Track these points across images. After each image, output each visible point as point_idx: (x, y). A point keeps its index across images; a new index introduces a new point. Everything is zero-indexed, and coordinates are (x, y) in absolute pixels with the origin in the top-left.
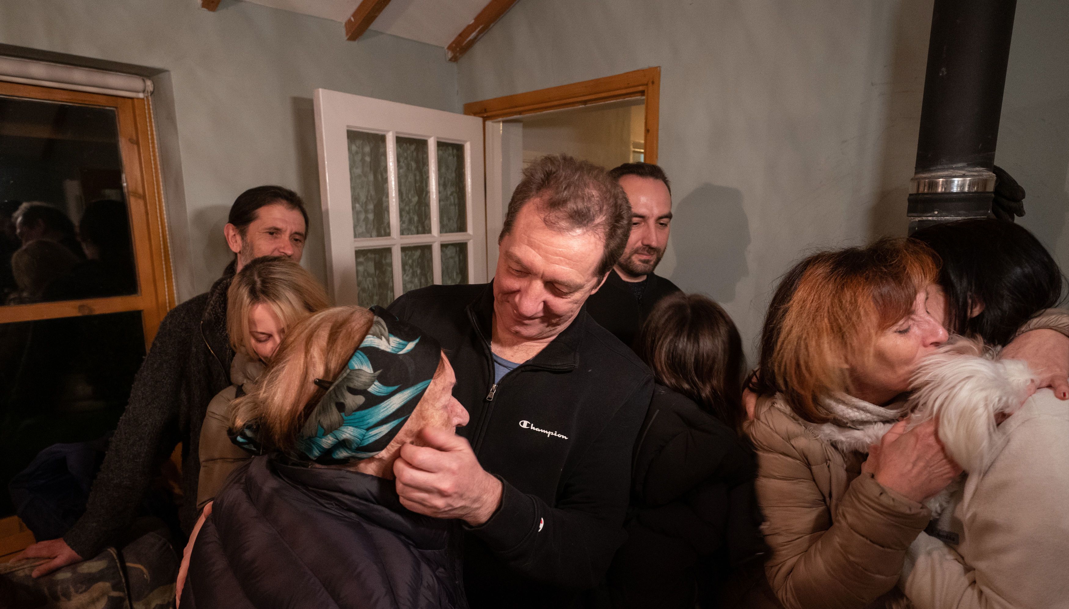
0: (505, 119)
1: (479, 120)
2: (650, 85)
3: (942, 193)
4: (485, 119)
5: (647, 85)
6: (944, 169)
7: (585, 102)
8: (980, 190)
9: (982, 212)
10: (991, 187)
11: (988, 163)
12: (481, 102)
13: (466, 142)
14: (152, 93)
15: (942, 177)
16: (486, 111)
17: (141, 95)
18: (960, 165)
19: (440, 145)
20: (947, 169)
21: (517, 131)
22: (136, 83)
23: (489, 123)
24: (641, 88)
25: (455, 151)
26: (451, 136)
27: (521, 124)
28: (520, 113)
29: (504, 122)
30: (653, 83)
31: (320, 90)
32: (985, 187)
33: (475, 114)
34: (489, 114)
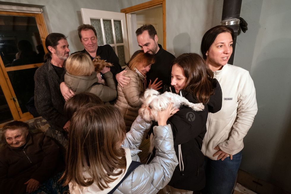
0: (131, 13)
1: (124, 14)
2: (163, 2)
3: (227, 25)
4: (126, 13)
5: (163, 1)
6: (227, 19)
7: (149, 7)
8: (236, 24)
9: (236, 30)
10: (239, 23)
11: (238, 17)
12: (124, 9)
13: (121, 20)
14: (43, 12)
15: (227, 21)
16: (126, 11)
17: (40, 13)
18: (231, 18)
19: (115, 21)
20: (228, 19)
21: (135, 16)
22: (38, 10)
23: (127, 14)
24: (161, 3)
25: (119, 22)
26: (118, 18)
27: (136, 14)
28: (134, 11)
29: (131, 14)
30: (164, 1)
31: (82, 8)
32: (237, 23)
33: (123, 12)
34: (127, 12)
